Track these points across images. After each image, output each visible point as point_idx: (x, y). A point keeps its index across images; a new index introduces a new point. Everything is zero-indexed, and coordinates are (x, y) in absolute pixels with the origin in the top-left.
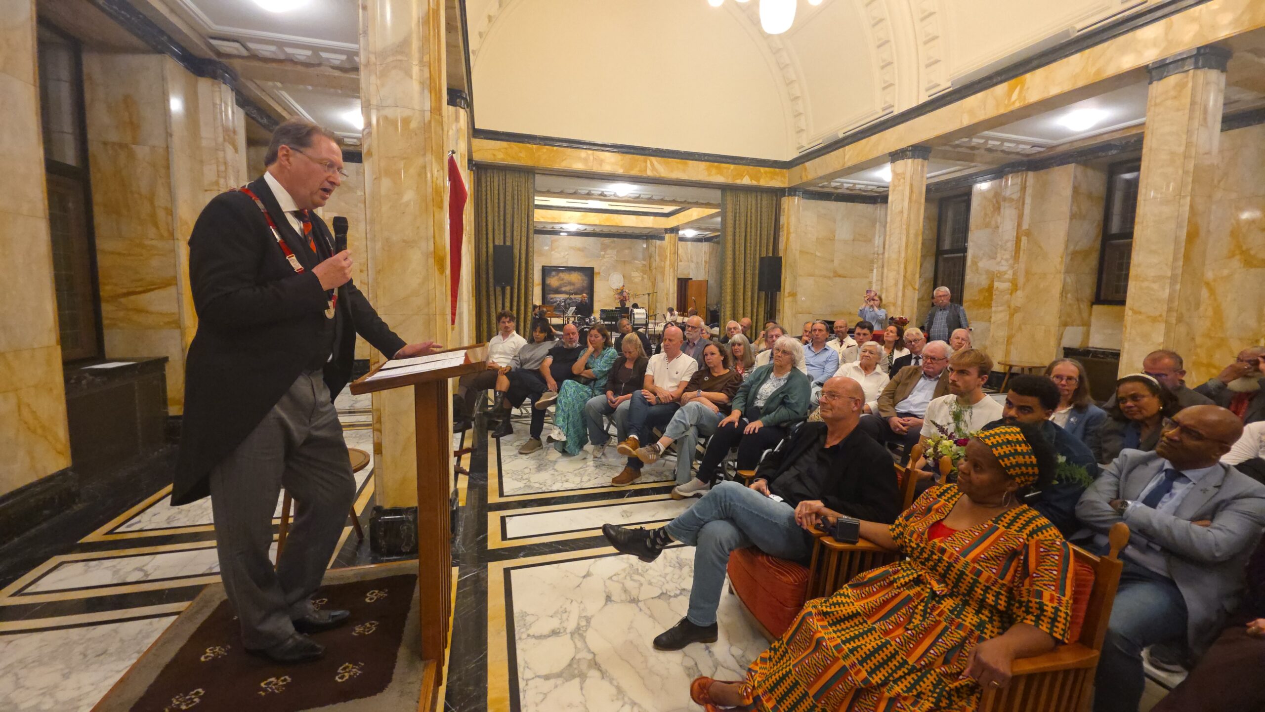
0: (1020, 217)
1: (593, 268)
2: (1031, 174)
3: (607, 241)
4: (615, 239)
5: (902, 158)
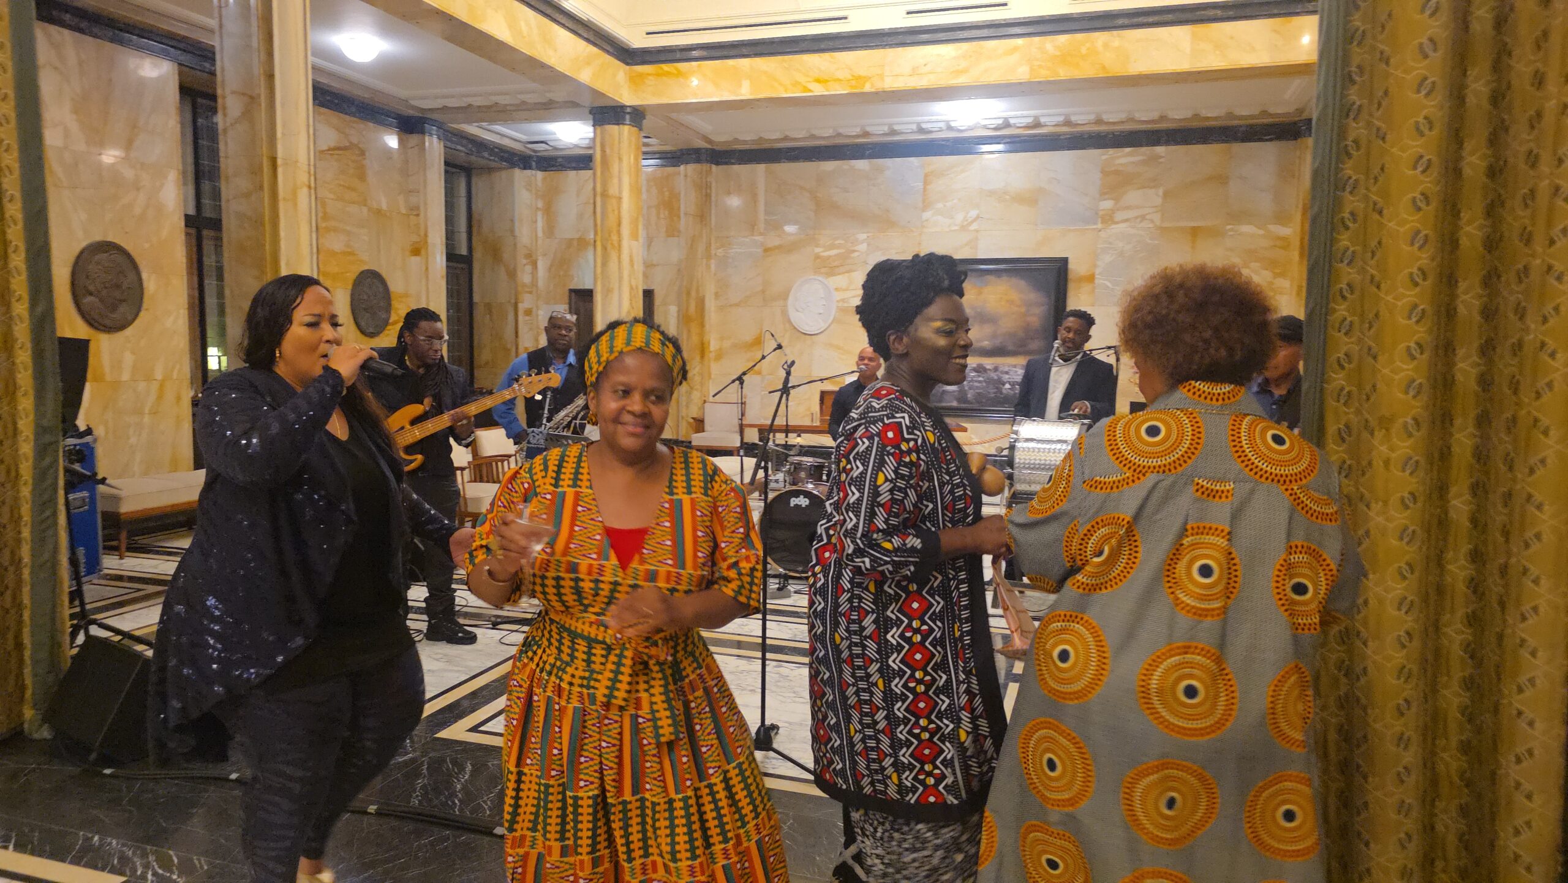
1: (1065, 261)
3: (1125, 158)
4: (1160, 150)
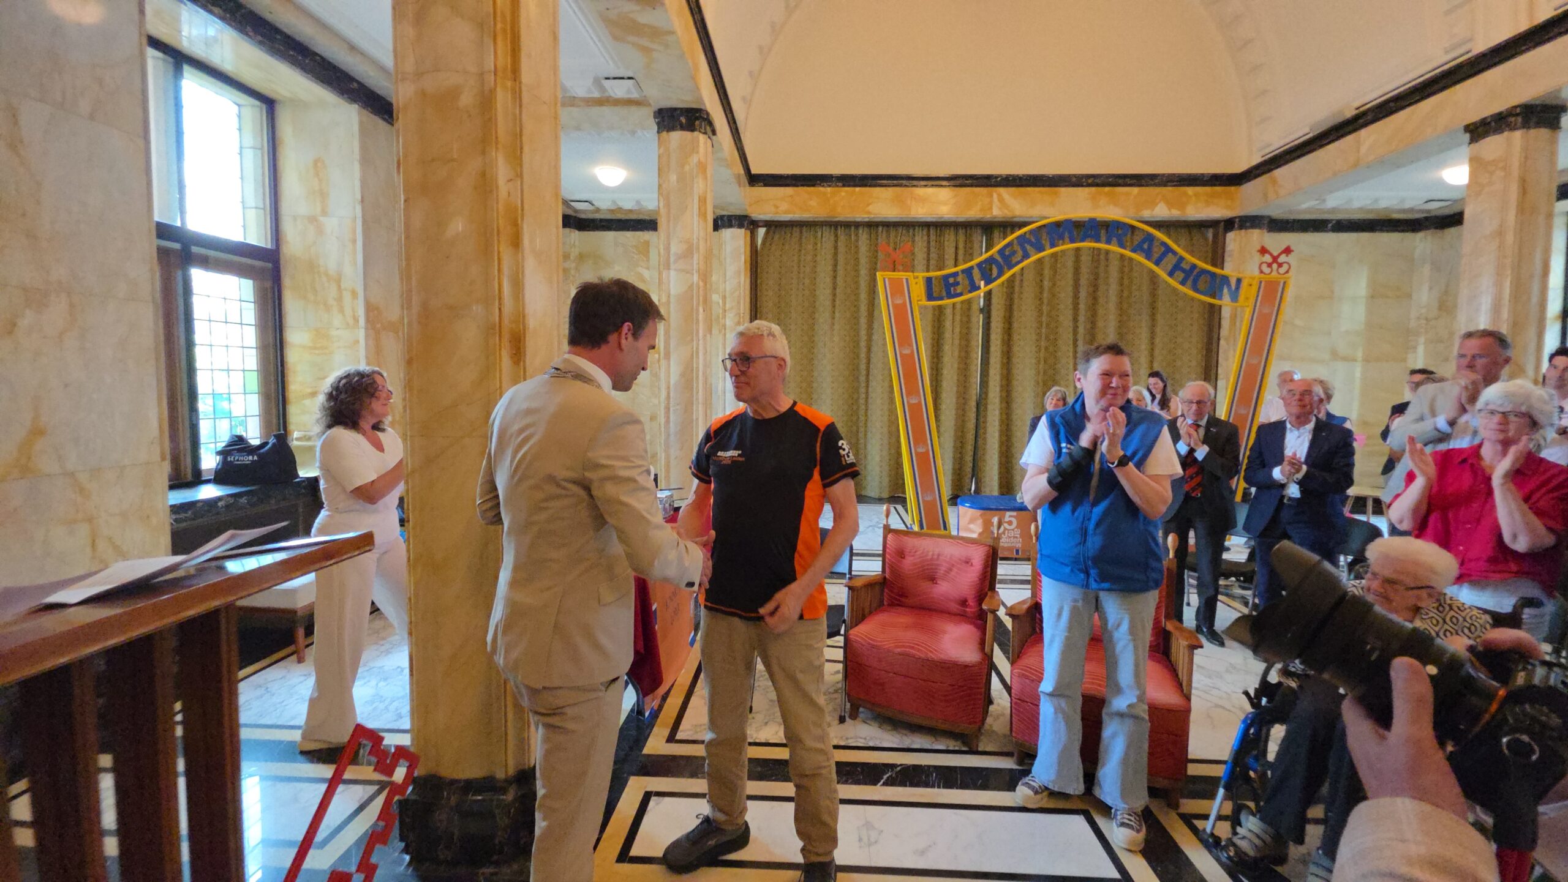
5: (1498, 130)
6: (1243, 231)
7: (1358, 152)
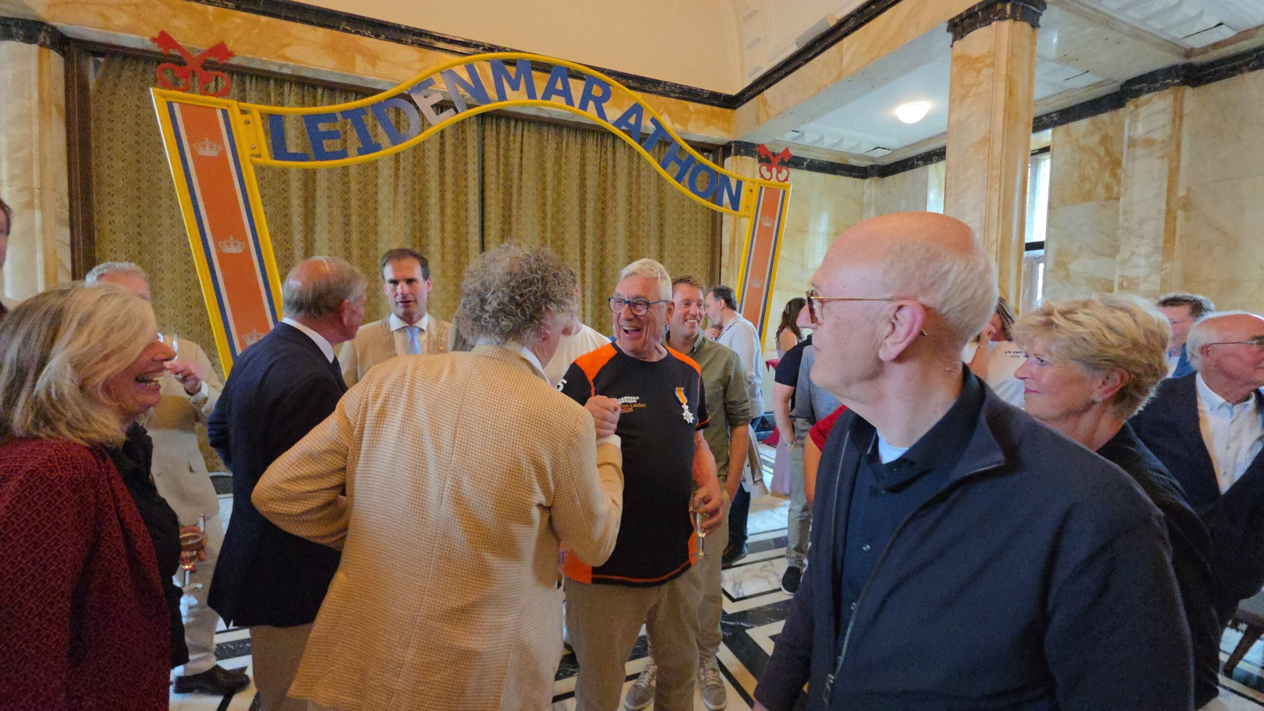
0: (1173, 173)
2: (1189, 91)
5: (986, 21)
6: (739, 157)
7: (841, 63)
